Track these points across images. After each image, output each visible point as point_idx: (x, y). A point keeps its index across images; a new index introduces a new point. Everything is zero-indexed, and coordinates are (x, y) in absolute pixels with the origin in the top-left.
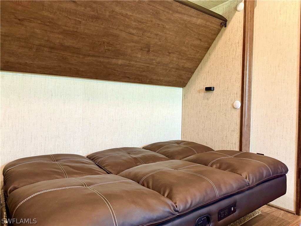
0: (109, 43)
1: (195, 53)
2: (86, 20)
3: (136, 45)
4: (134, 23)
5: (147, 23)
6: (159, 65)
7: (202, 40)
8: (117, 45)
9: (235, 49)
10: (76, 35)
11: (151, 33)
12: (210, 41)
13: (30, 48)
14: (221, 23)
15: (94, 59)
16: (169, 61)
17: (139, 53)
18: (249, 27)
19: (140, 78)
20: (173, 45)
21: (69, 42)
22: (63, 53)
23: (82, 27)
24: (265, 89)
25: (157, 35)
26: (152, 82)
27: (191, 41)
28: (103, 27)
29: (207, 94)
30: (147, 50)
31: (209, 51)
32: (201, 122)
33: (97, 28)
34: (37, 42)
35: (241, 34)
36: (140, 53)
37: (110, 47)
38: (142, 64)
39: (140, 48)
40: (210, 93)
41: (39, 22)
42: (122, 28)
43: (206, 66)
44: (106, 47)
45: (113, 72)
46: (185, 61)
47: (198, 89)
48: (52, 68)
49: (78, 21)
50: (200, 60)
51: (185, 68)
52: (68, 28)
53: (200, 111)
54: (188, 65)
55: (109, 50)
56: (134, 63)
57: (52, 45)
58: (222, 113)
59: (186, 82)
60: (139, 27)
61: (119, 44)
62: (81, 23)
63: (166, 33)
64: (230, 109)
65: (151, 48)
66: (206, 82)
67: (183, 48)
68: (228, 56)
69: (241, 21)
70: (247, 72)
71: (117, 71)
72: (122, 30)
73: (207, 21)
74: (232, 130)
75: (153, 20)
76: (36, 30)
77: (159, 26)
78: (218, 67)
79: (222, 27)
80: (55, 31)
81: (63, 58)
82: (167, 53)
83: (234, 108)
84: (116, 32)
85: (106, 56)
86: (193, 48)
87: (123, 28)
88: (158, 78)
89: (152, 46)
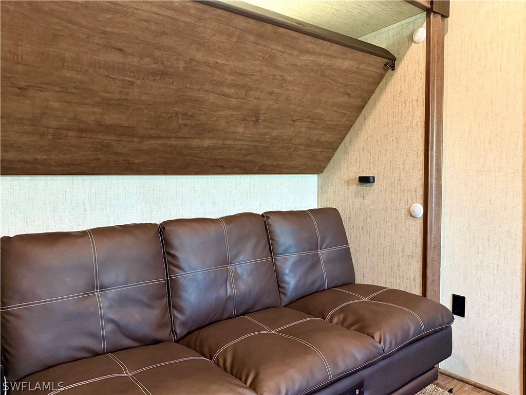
0: (187, 113)
1: (340, 117)
2: (143, 79)
3: (234, 113)
4: (231, 77)
5: (254, 75)
6: (277, 141)
7: (352, 94)
8: (200, 115)
9: (411, 111)
10: (124, 105)
11: (261, 92)
12: (365, 95)
13: (43, 135)
14: (386, 64)
15: (159, 142)
16: (294, 135)
17: (239, 126)
18: (436, 72)
19: (243, 165)
20: (300, 108)
21: (113, 118)
22: (102, 137)
23: (136, 90)
24: (465, 182)
25: (271, 93)
26: (264, 170)
27: (332, 98)
28: (173, 87)
29: (361, 188)
30: (254, 119)
31: (363, 112)
32: (353, 237)
33: (162, 90)
34: (54, 124)
35: (421, 85)
36: (242, 126)
37: (188, 120)
38: (246, 143)
39: (242, 117)
40: (367, 186)
41: (57, 89)
42: (208, 87)
43: (359, 137)
44: (180, 120)
45: (194, 160)
46: (321, 132)
47: (346, 179)
48: (84, 164)
49: (129, 81)
50: (348, 128)
51: (323, 142)
52: (109, 95)
53: (349, 218)
54: (328, 137)
55: (186, 125)
56: (231, 142)
57: (82, 126)
58: (390, 224)
59: (324, 165)
60: (240, 82)
61: (205, 114)
62: (133, 85)
63: (287, 90)
64: (404, 218)
65: (261, 115)
66: (359, 167)
67: (319, 111)
68: (398, 123)
69: (420, 60)
70: (433, 153)
71: (203, 158)
72: (208, 91)
73: (362, 62)
74: (409, 255)
75: (264, 68)
76: (52, 103)
77: (275, 79)
78: (381, 141)
79: (386, 70)
80: (87, 101)
81: (103, 146)
82: (289, 121)
83: (412, 216)
84: (199, 95)
85: (181, 135)
86: (335, 109)
87: (210, 87)
88: (275, 163)
89: (262, 112)
